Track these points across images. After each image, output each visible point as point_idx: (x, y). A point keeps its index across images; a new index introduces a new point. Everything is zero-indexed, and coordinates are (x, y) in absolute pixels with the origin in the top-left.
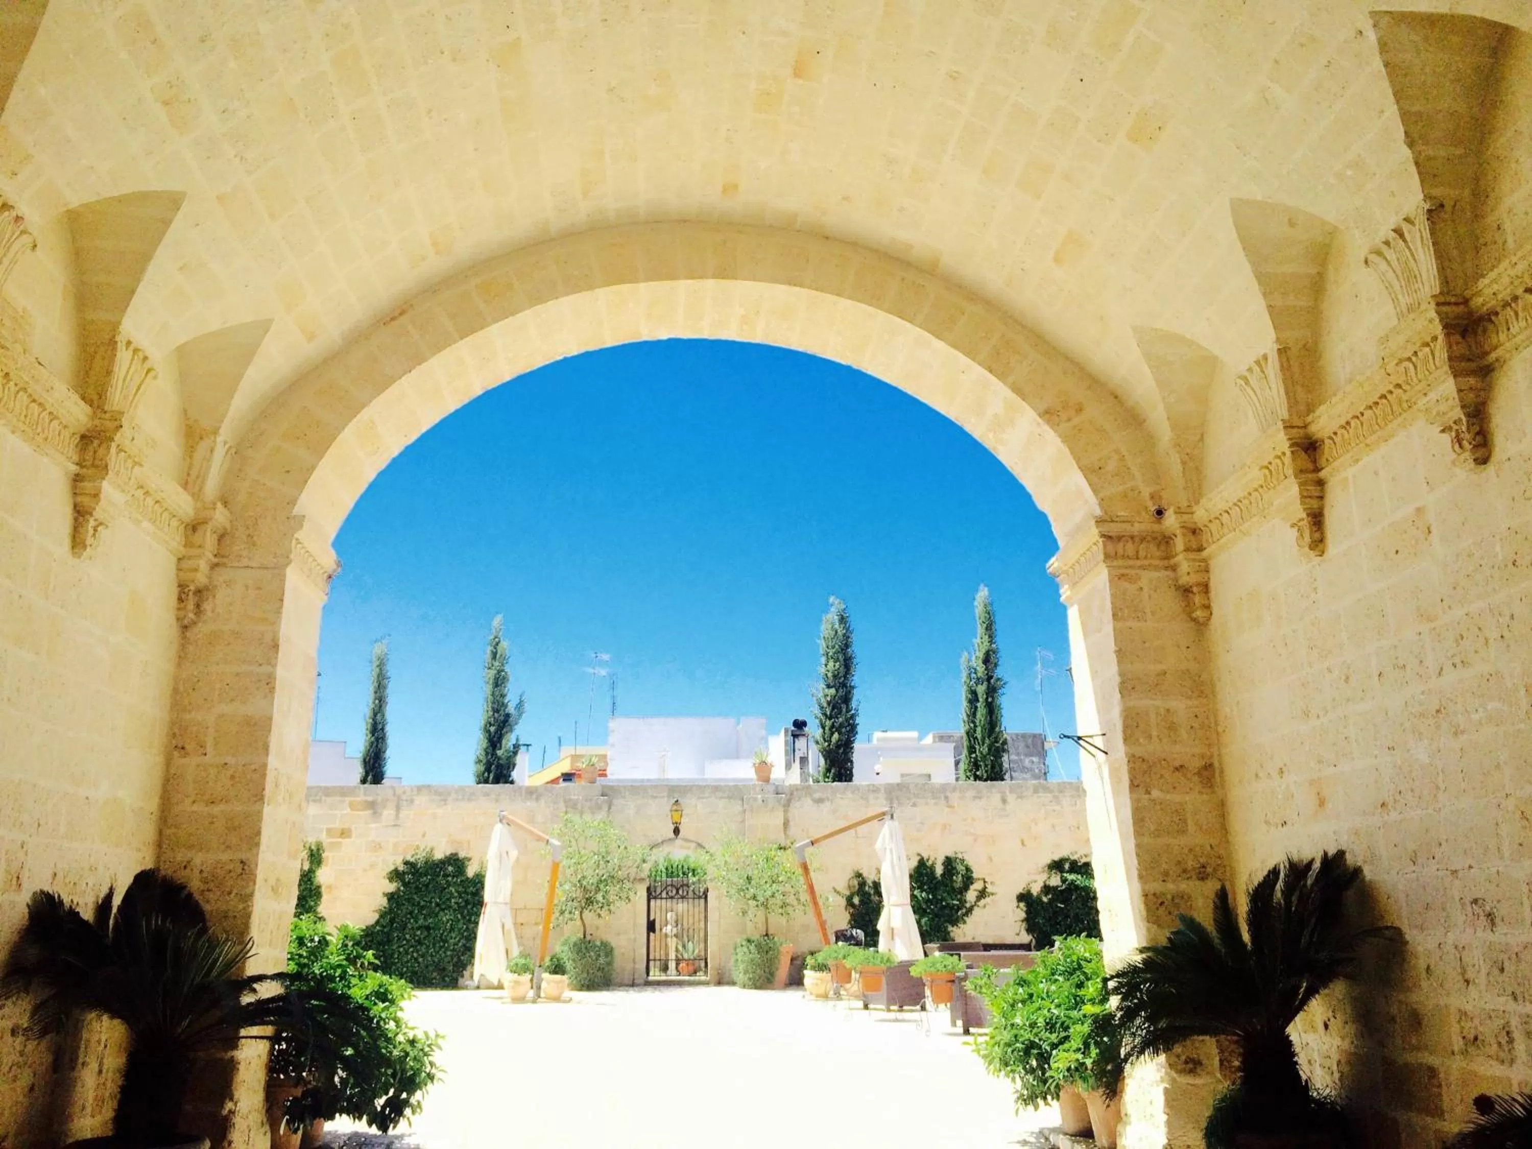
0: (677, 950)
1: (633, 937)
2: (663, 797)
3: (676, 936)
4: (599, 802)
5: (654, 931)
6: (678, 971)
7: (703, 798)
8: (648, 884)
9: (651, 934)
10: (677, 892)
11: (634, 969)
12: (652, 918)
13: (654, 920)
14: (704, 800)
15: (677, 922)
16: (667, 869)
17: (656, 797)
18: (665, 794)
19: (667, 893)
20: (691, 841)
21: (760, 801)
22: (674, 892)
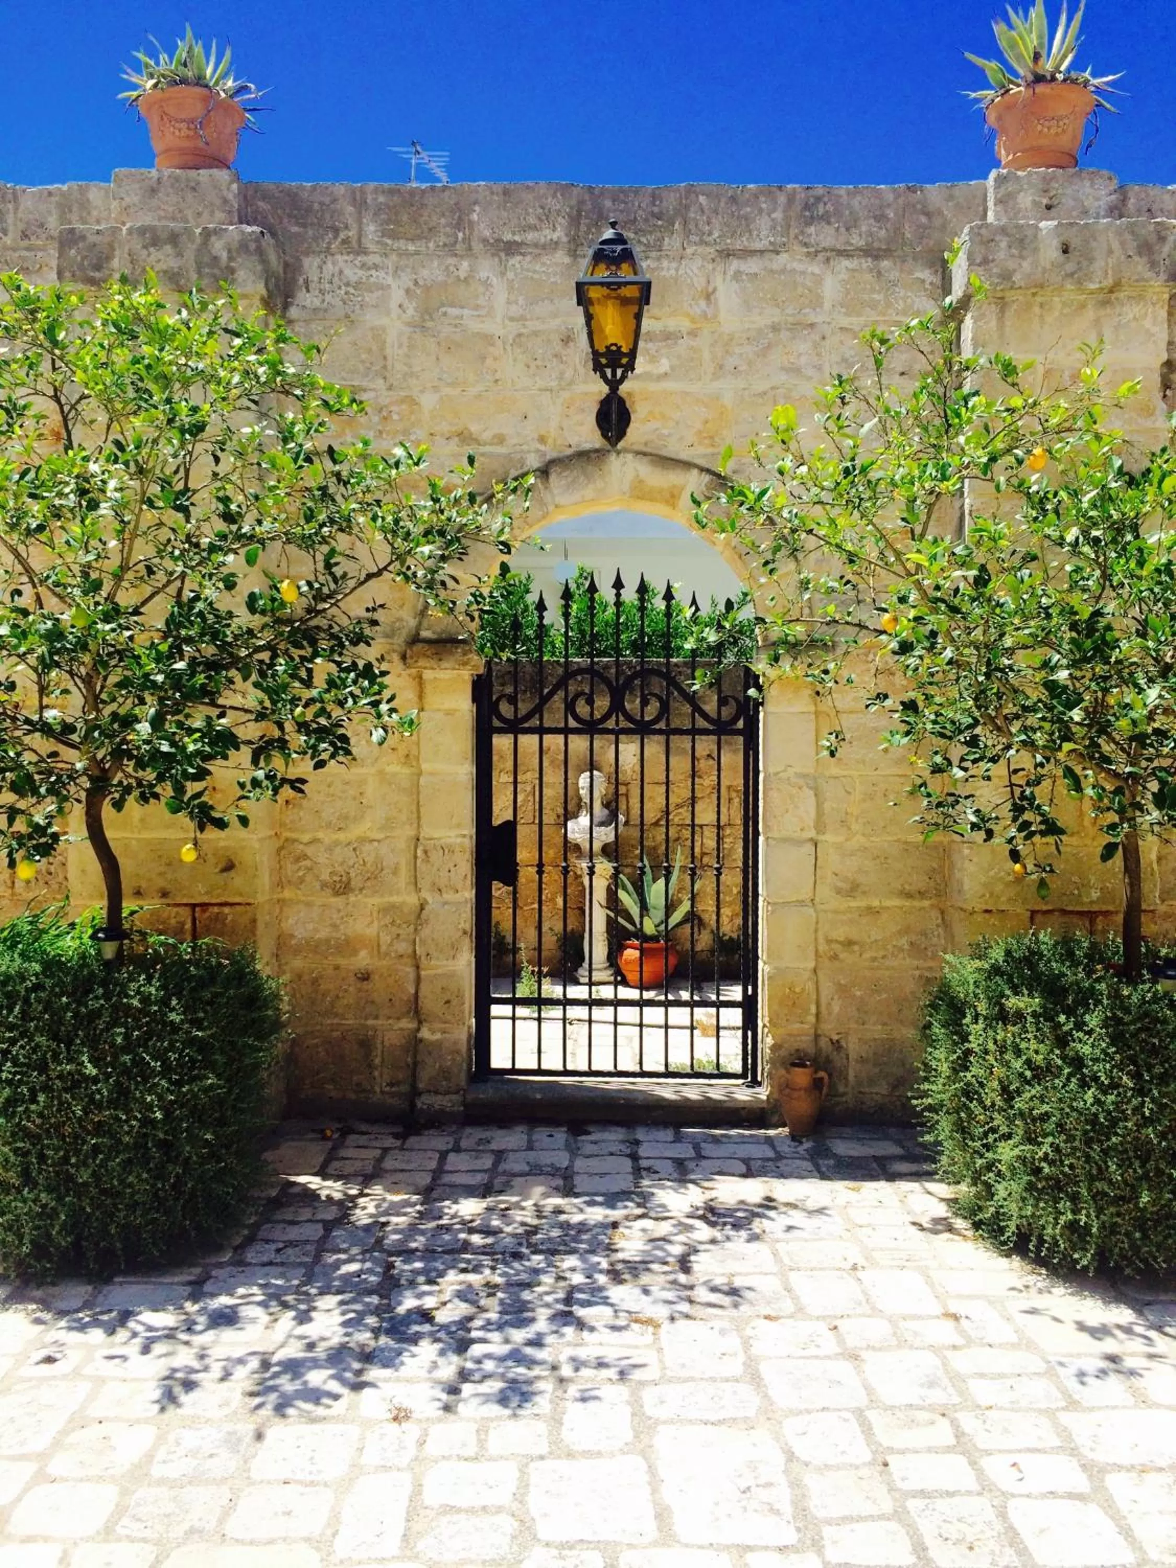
0: (613, 901)
1: (412, 900)
2: (554, 245)
3: (610, 851)
4: (218, 247)
5: (510, 876)
6: (618, 972)
7: (747, 253)
8: (478, 663)
9: (499, 890)
10: (617, 707)
11: (414, 1043)
12: (501, 813)
13: (510, 827)
14: (752, 266)
15: (612, 806)
16: (567, 595)
17: (511, 248)
18: (559, 234)
19: (570, 708)
20: (687, 465)
21: (1050, 252)
22: (603, 703)
